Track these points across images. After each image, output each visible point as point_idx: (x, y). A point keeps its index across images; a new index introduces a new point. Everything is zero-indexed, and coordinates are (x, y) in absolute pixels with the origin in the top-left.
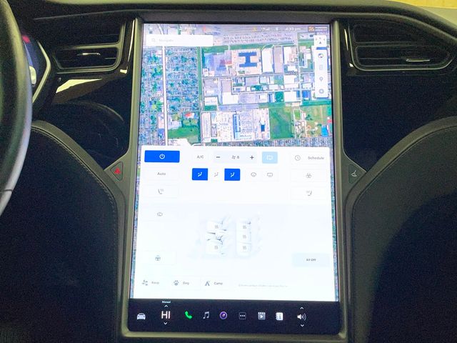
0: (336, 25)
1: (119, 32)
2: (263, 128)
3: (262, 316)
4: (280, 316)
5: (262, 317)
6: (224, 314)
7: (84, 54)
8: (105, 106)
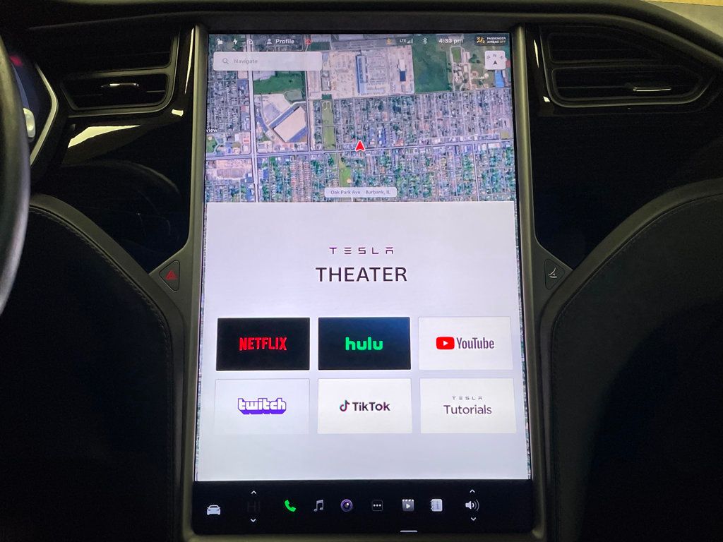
0: (520, 34)
2: (403, 76)
3: (408, 504)
4: (437, 505)
5: (408, 506)
6: (347, 504)
7: (112, 85)
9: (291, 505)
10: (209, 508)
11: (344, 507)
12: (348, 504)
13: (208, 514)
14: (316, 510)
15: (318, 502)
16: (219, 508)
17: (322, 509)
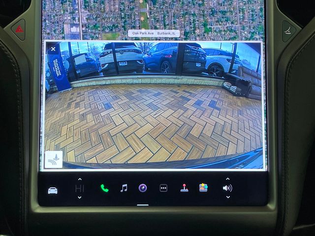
9: (105, 188)
10: (49, 189)
11: (141, 188)
12: (144, 187)
13: (49, 193)
14: (122, 191)
15: (123, 186)
16: (56, 189)
17: (126, 190)
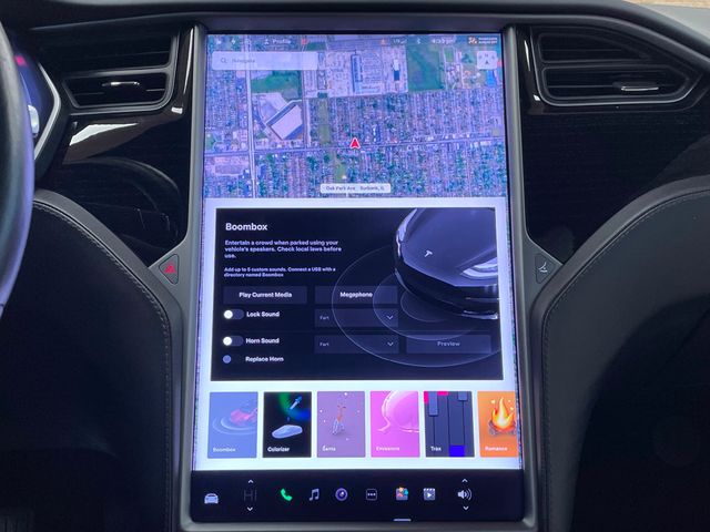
0: (512, 34)
1: (168, 48)
2: (397, 76)
6: (342, 493)
7: (113, 84)
8: (149, 167)
9: (287, 494)
10: (206, 497)
11: (339, 495)
13: (206, 503)
14: (311, 499)
15: (313, 491)
16: (216, 497)
17: (316, 498)
